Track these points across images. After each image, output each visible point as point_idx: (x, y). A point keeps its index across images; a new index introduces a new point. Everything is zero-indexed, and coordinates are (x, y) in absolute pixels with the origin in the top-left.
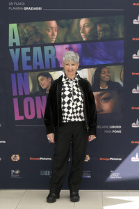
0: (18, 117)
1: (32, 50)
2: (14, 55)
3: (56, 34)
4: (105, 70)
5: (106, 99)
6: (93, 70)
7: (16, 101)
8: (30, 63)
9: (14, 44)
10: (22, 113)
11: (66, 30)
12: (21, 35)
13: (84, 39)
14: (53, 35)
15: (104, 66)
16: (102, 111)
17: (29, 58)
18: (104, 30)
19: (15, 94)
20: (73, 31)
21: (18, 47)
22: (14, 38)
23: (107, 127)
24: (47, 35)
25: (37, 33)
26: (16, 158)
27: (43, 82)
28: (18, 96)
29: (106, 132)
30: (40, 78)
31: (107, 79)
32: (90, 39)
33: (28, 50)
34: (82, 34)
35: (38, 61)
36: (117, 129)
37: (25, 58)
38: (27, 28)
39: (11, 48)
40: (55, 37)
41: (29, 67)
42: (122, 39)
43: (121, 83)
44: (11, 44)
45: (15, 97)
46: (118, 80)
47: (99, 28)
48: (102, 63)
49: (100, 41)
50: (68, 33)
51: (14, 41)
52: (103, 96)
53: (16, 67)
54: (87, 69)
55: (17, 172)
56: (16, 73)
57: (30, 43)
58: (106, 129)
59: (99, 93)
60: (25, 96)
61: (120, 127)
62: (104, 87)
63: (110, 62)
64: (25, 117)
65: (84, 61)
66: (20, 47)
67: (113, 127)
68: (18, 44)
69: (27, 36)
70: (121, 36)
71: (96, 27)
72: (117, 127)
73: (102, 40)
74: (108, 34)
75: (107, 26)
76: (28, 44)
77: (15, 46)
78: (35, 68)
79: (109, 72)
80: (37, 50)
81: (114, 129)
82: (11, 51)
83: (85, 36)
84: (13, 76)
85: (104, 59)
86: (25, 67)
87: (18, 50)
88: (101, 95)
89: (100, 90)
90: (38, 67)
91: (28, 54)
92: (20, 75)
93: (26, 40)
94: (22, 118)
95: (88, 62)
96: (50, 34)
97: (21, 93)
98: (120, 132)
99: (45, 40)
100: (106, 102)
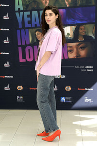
0: (21, 60)
1: (31, 13)
2: (19, 17)
3: (48, 2)
4: (82, 27)
5: (83, 48)
6: (74, 27)
7: (20, 49)
8: (30, 22)
9: (19, 9)
10: (24, 57)
13: (68, 6)
14: (46, 3)
15: (82, 25)
16: (80, 56)
17: (29, 19)
19: (19, 44)
21: (22, 11)
22: (19, 5)
23: (83, 67)
24: (42, 3)
25: (35, 2)
26: (20, 88)
27: (39, 36)
28: (22, 46)
30: (36, 33)
31: (83, 33)
32: (72, 5)
33: (29, 13)
34: (66, 2)
35: (35, 21)
36: (90, 69)
37: (27, 19)
39: (17, 12)
40: (47, 4)
41: (29, 26)
42: (94, 5)
43: (93, 37)
44: (17, 9)
45: (20, 46)
46: (91, 35)
48: (80, 22)
49: (79, 7)
52: (81, 46)
53: (20, 26)
54: (69, 27)
55: (21, 98)
56: (20, 29)
57: (30, 8)
58: (83, 69)
59: (77, 43)
60: (26, 45)
61: (92, 67)
62: (81, 39)
63: (86, 22)
64: (26, 60)
65: (67, 21)
67: (87, 67)
68: (22, 9)
69: (28, 3)
72: (90, 67)
73: (80, 6)
74: (84, 2)
76: (28, 9)
77: (19, 11)
78: (33, 26)
79: (84, 29)
80: (35, 13)
81: (88, 69)
82: (17, 14)
83: (69, 4)
84: (18, 31)
85: (81, 20)
86: (27, 25)
87: (21, 13)
88: (79, 45)
90: (36, 25)
91: (28, 16)
92: (23, 31)
93: (27, 6)
94: (24, 60)
95: (70, 21)
96: (44, 2)
97: (24, 44)
98: (92, 70)
99: (40, 6)
100: (83, 50)
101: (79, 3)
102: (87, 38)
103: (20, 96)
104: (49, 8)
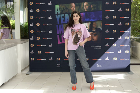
0: (59, 43)
1: (65, 15)
2: (58, 17)
3: (74, 9)
4: (94, 23)
5: (95, 35)
6: (90, 23)
7: (58, 36)
8: (64, 20)
9: (58, 13)
10: (61, 41)
11: (78, 7)
12: (60, 9)
13: (86, 11)
14: (73, 9)
15: (94, 21)
16: (94, 40)
17: (64, 19)
18: (94, 7)
19: (58, 33)
20: (81, 7)
21: (59, 14)
22: (57, 10)
23: (95, 46)
24: (71, 9)
25: (67, 8)
26: (58, 59)
28: (59, 34)
29: (95, 48)
31: (95, 27)
33: (63, 15)
35: (67, 20)
36: (99, 47)
37: (62, 19)
38: (63, 6)
39: (56, 14)
40: (74, 10)
41: (64, 22)
42: (101, 10)
43: (101, 28)
44: (56, 13)
45: (58, 34)
46: (100, 27)
47: (92, 6)
48: (93, 20)
49: (92, 11)
50: (80, 8)
51: (58, 12)
52: (94, 34)
53: (58, 23)
54: (87, 23)
55: (59, 65)
56: (58, 25)
57: (64, 12)
58: (95, 47)
59: (92, 32)
60: (62, 34)
61: (101, 46)
63: (96, 20)
64: (62, 43)
65: (86, 19)
66: (60, 14)
67: (98, 46)
68: (59, 13)
69: (63, 9)
70: (101, 9)
71: (91, 6)
72: (100, 46)
73: (93, 11)
74: (95, 9)
75: (95, 5)
77: (58, 14)
78: (66, 22)
79: (96, 24)
80: (67, 15)
81: (98, 47)
82: (56, 16)
83: (86, 9)
84: (57, 26)
85: (94, 19)
86: (62, 22)
87: (59, 15)
88: (93, 33)
89: (93, 31)
91: (63, 17)
92: (60, 25)
93: (62, 11)
94: (61, 43)
95: (87, 20)
96: (72, 9)
97: (60, 33)
98: (101, 48)
99: (70, 11)
100: (95, 36)
101: (92, 9)
102: (97, 29)
103: (58, 64)
104: (75, 12)
